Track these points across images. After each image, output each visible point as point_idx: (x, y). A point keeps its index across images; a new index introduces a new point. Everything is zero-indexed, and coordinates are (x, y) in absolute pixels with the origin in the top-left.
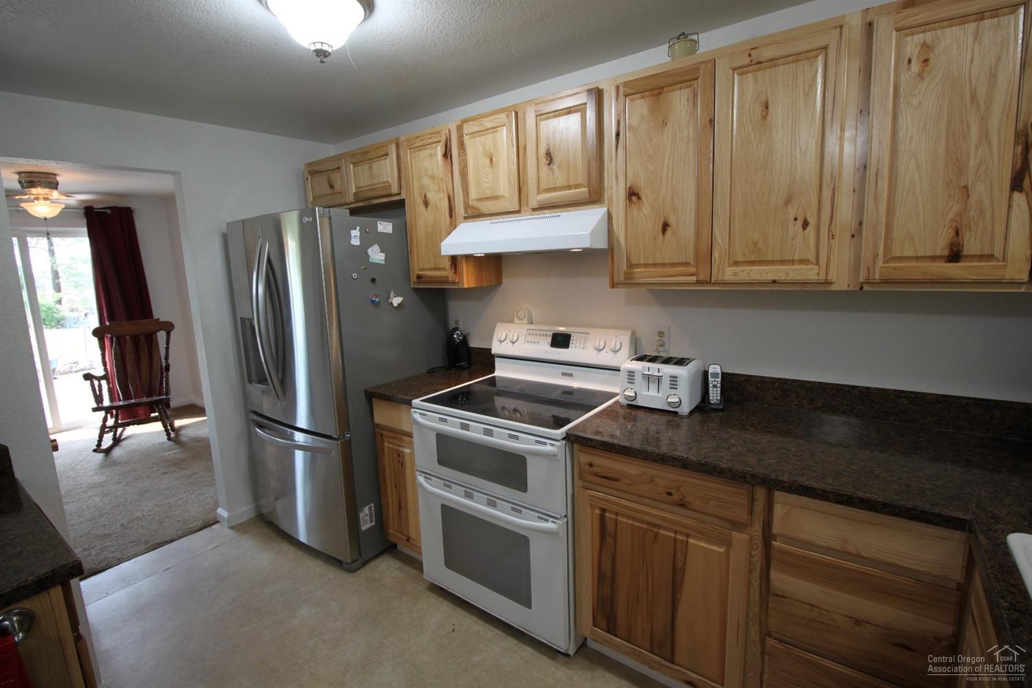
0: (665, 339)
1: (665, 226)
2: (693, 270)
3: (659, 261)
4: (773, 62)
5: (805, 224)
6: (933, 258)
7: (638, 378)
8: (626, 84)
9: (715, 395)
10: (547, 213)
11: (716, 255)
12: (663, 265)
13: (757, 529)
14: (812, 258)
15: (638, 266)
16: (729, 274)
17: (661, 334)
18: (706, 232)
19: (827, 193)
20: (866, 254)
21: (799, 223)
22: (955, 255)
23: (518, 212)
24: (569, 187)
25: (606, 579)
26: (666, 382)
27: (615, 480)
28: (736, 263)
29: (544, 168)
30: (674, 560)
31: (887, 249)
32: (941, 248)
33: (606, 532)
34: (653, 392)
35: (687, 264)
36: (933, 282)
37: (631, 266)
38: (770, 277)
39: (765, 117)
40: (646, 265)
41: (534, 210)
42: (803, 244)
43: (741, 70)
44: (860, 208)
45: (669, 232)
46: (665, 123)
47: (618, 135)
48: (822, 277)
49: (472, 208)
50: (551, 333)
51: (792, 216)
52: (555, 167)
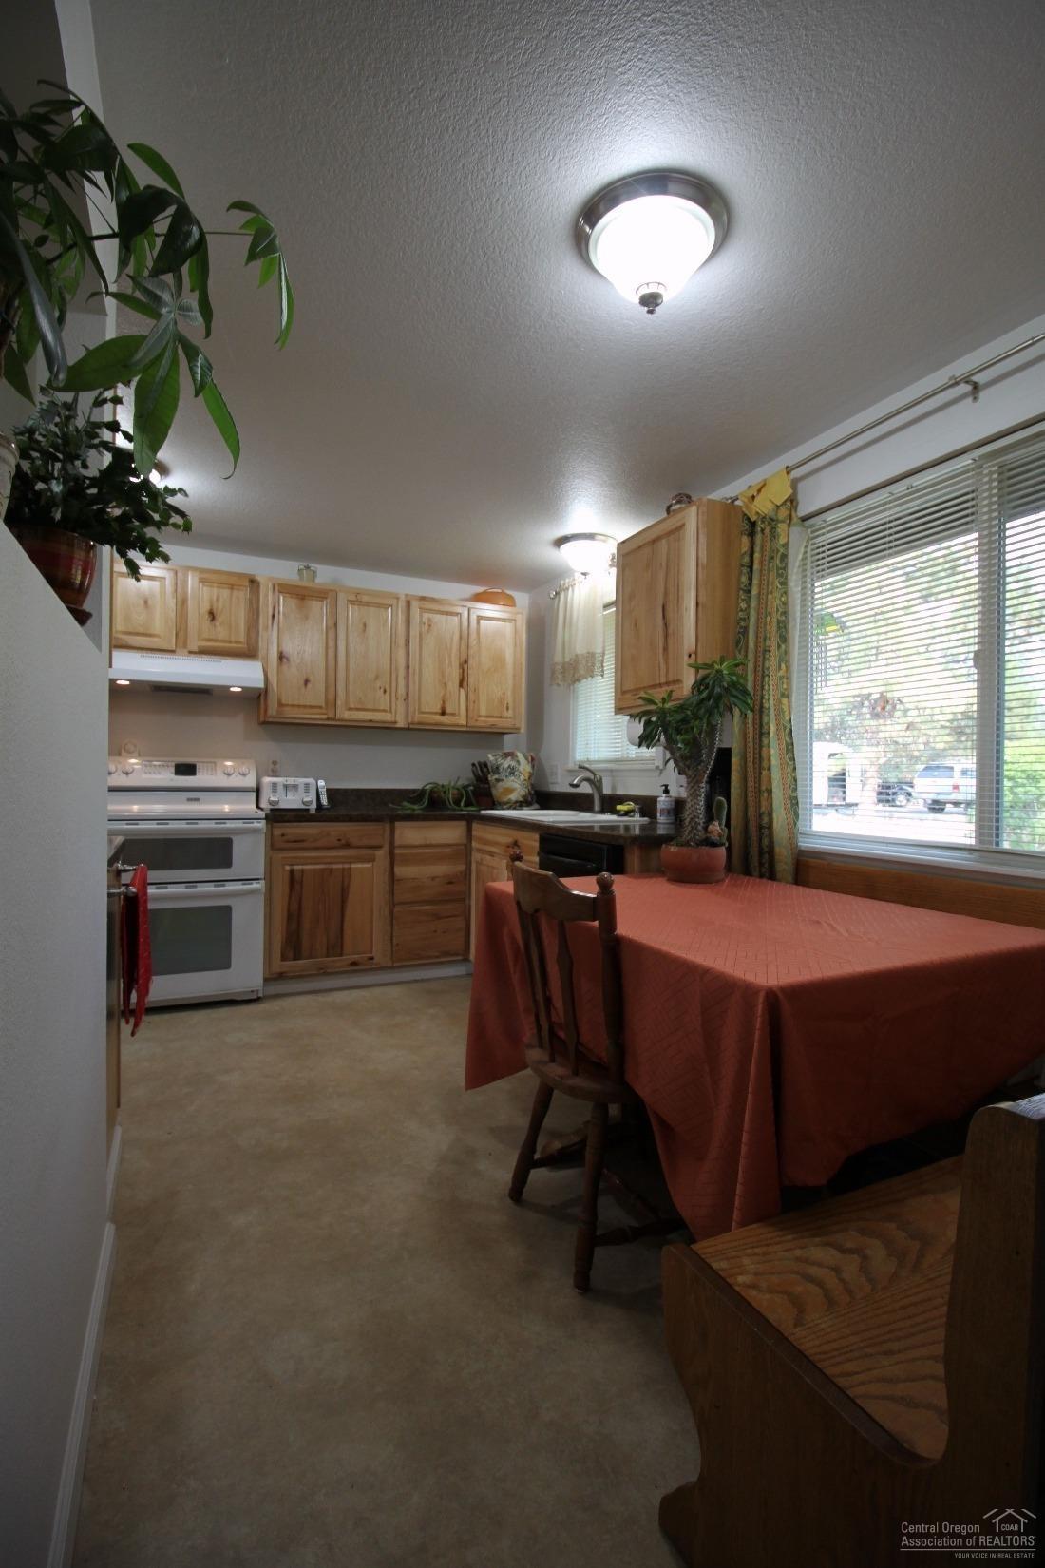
0: (278, 766)
1: (307, 682)
2: (324, 711)
3: (302, 704)
4: (368, 604)
5: (385, 691)
6: (436, 713)
7: (280, 788)
8: (280, 585)
9: (324, 801)
10: (205, 657)
11: (339, 703)
12: (305, 706)
13: (386, 848)
14: (388, 709)
15: (287, 705)
16: (347, 715)
17: (275, 763)
18: (332, 689)
19: (394, 676)
20: (411, 709)
21: (382, 690)
22: (443, 713)
23: (172, 652)
24: (230, 642)
25: (294, 917)
26: (301, 789)
27: (303, 841)
28: (350, 709)
29: (206, 622)
30: (343, 881)
31: (419, 709)
32: (438, 709)
33: (294, 881)
34: (290, 797)
35: (321, 707)
36: (436, 724)
37: (281, 705)
38: (368, 718)
39: (364, 631)
40: (293, 706)
41: (191, 652)
42: (384, 701)
43: (351, 602)
44: (407, 686)
45: (309, 686)
46: (307, 618)
47: (273, 616)
48: (393, 720)
49: (117, 639)
50: (173, 764)
51: (378, 685)
52: (217, 624)
